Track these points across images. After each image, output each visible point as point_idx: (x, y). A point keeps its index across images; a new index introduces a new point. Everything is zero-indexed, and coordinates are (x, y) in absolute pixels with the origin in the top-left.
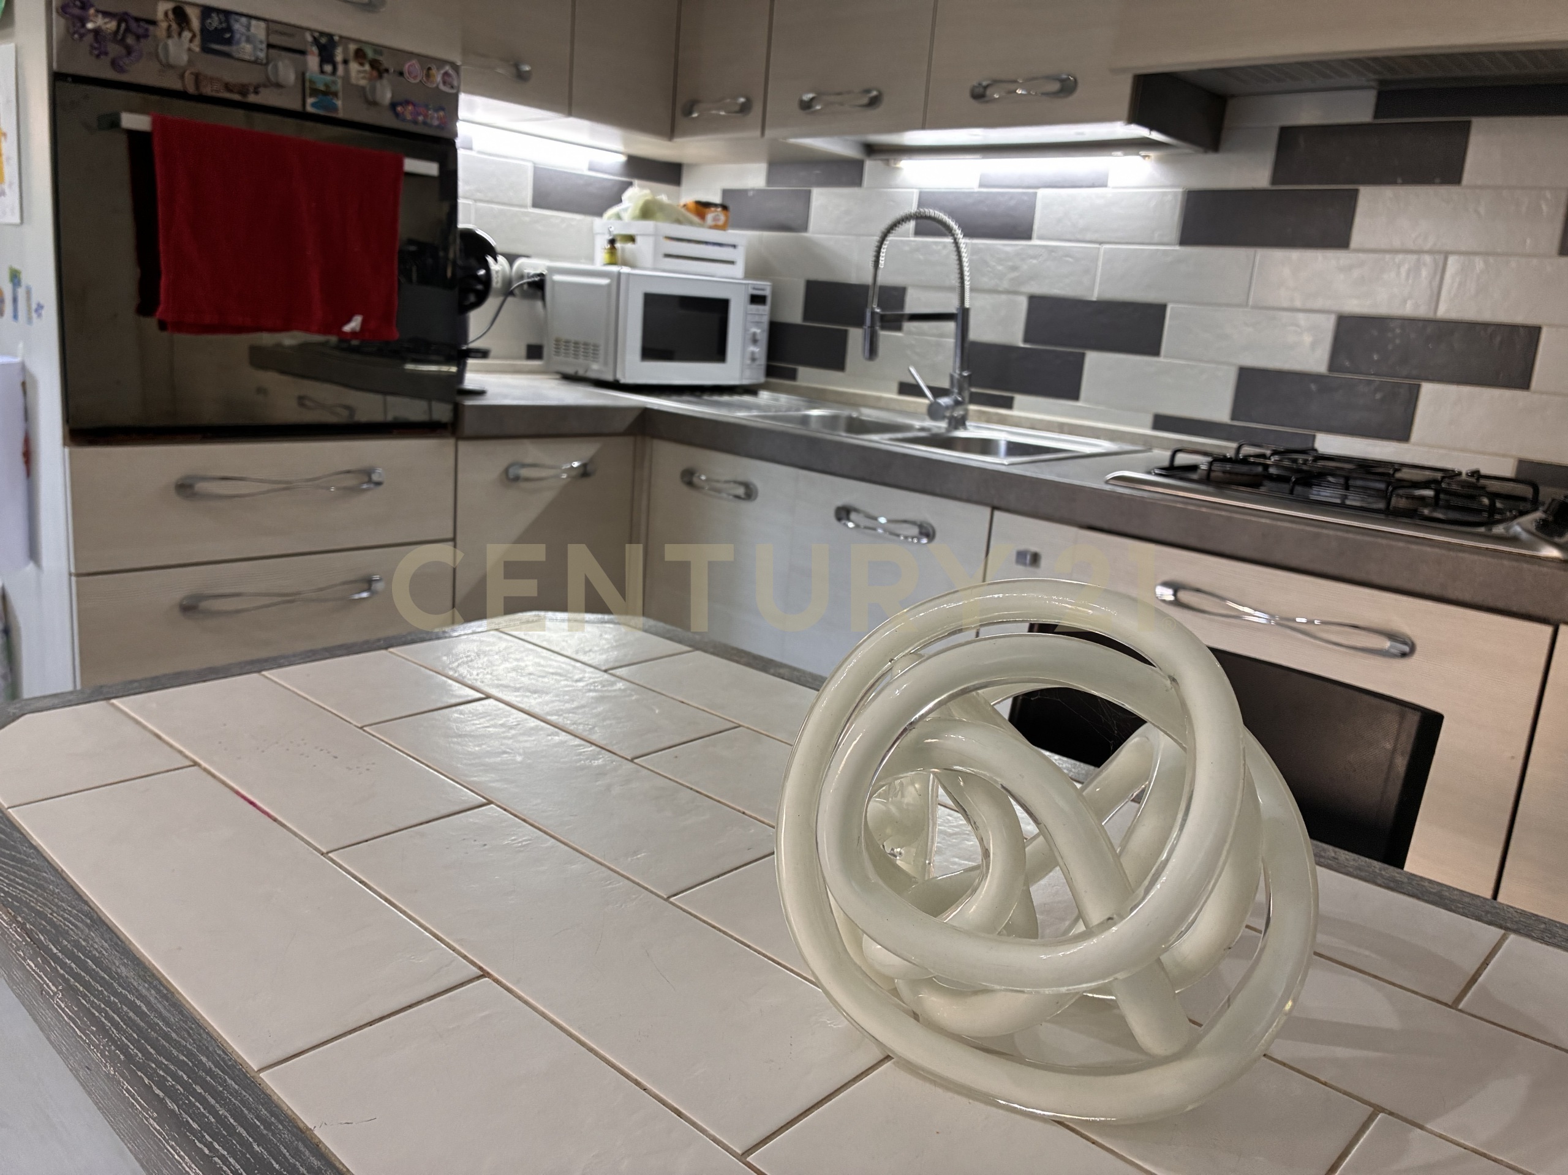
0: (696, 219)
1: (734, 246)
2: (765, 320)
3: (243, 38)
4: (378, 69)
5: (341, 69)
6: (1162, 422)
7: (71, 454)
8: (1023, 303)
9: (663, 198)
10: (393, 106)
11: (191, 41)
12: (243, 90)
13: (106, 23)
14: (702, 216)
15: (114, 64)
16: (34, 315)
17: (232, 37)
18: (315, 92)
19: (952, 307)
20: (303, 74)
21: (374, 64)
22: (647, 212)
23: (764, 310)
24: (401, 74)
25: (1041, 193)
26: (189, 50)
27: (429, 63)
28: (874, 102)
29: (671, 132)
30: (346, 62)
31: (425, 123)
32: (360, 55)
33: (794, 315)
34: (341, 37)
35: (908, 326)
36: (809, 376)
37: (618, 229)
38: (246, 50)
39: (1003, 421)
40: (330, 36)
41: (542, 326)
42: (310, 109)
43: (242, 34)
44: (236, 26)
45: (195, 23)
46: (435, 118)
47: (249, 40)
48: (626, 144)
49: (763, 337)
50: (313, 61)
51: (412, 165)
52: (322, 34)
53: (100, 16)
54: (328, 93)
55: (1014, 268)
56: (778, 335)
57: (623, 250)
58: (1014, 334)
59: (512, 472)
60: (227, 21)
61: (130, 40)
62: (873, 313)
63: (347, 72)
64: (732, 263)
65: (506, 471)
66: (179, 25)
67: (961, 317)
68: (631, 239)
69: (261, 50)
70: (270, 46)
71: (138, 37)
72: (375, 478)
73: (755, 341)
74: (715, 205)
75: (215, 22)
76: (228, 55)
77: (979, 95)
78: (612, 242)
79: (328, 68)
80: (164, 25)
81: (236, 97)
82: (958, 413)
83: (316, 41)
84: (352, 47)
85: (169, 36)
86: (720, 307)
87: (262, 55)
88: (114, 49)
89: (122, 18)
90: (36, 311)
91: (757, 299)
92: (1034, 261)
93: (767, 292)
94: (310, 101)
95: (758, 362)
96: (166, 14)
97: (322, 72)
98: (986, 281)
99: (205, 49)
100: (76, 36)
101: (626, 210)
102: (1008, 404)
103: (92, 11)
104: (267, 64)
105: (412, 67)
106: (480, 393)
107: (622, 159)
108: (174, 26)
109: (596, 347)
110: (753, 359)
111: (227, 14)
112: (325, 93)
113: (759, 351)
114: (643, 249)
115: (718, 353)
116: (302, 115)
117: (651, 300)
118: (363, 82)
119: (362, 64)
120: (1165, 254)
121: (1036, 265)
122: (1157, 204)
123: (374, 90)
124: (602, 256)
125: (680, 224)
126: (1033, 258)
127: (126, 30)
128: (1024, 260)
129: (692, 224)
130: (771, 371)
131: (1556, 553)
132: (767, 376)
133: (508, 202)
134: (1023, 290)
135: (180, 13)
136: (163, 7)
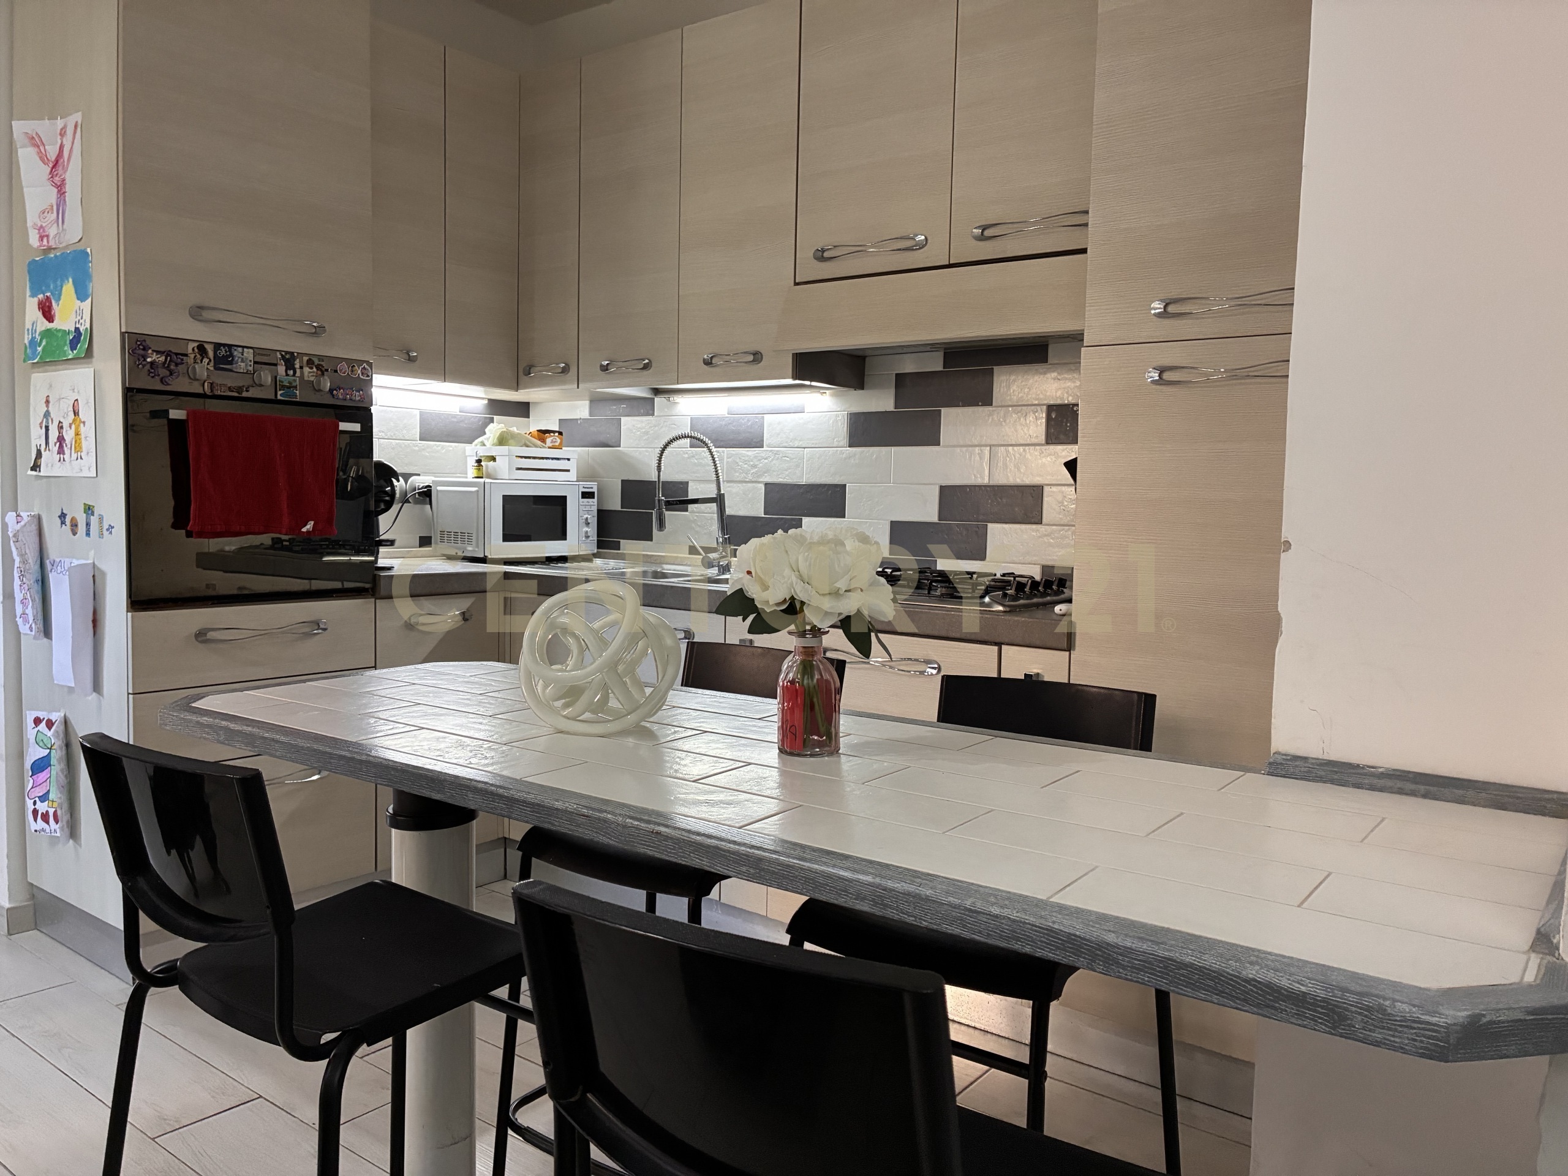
0: (539, 443)
1: (569, 459)
2: (595, 509)
3: (240, 360)
4: (321, 370)
5: (298, 373)
7: (132, 617)
8: (762, 487)
9: (514, 429)
10: (331, 391)
11: (208, 364)
12: (239, 390)
13: (157, 358)
14: (543, 441)
15: (162, 381)
16: (106, 533)
17: (233, 360)
18: (283, 387)
19: (713, 494)
20: (276, 377)
21: (318, 367)
22: (502, 441)
23: (593, 502)
24: (336, 371)
25: (768, 418)
26: (207, 368)
27: (352, 363)
28: (646, 367)
29: (517, 387)
30: (301, 368)
31: (351, 399)
32: (310, 363)
33: (614, 503)
34: (298, 353)
35: (691, 507)
36: (628, 546)
37: (482, 452)
38: (241, 366)
40: (292, 353)
41: (430, 523)
42: (279, 397)
43: (239, 357)
44: (235, 353)
45: (211, 354)
46: (357, 396)
47: (242, 361)
48: (486, 393)
49: (594, 522)
50: (281, 369)
51: (344, 426)
52: (287, 353)
53: (155, 354)
54: (291, 387)
55: (754, 466)
56: (603, 516)
57: (487, 466)
58: (757, 509)
59: (413, 621)
60: (230, 351)
61: (172, 367)
62: (659, 500)
63: (302, 374)
64: (568, 471)
66: (201, 355)
67: (719, 500)
68: (493, 459)
69: (250, 366)
70: (255, 363)
71: (177, 365)
72: (322, 626)
73: (587, 524)
74: (554, 432)
75: (223, 352)
76: (231, 370)
77: (708, 363)
78: (479, 461)
79: (291, 372)
80: (192, 356)
81: (235, 394)
82: (723, 563)
83: (283, 357)
84: (305, 359)
85: (195, 362)
86: (561, 501)
87: (251, 369)
88: (163, 372)
89: (168, 354)
90: (108, 530)
91: (587, 495)
92: (766, 461)
93: (595, 490)
94: (279, 393)
95: (591, 538)
96: (193, 349)
97: (287, 375)
98: (737, 476)
99: (216, 368)
100: (140, 366)
101: (488, 439)
103: (150, 351)
104: (254, 374)
105: (343, 366)
106: (389, 569)
107: (486, 402)
108: (198, 356)
109: (470, 535)
110: (587, 537)
111: (230, 346)
112: (289, 388)
113: (592, 530)
114: (502, 467)
115: (561, 534)
116: (274, 402)
117: (507, 499)
118: (312, 379)
119: (312, 368)
120: (842, 453)
121: (767, 463)
122: (833, 422)
123: (319, 382)
124: (472, 472)
125: (527, 446)
126: (765, 459)
127: (170, 361)
128: (760, 460)
129: (536, 446)
130: (601, 545)
131: (1001, 608)
132: (598, 548)
133: (402, 438)
134: (761, 480)
135: (201, 349)
136: (191, 345)
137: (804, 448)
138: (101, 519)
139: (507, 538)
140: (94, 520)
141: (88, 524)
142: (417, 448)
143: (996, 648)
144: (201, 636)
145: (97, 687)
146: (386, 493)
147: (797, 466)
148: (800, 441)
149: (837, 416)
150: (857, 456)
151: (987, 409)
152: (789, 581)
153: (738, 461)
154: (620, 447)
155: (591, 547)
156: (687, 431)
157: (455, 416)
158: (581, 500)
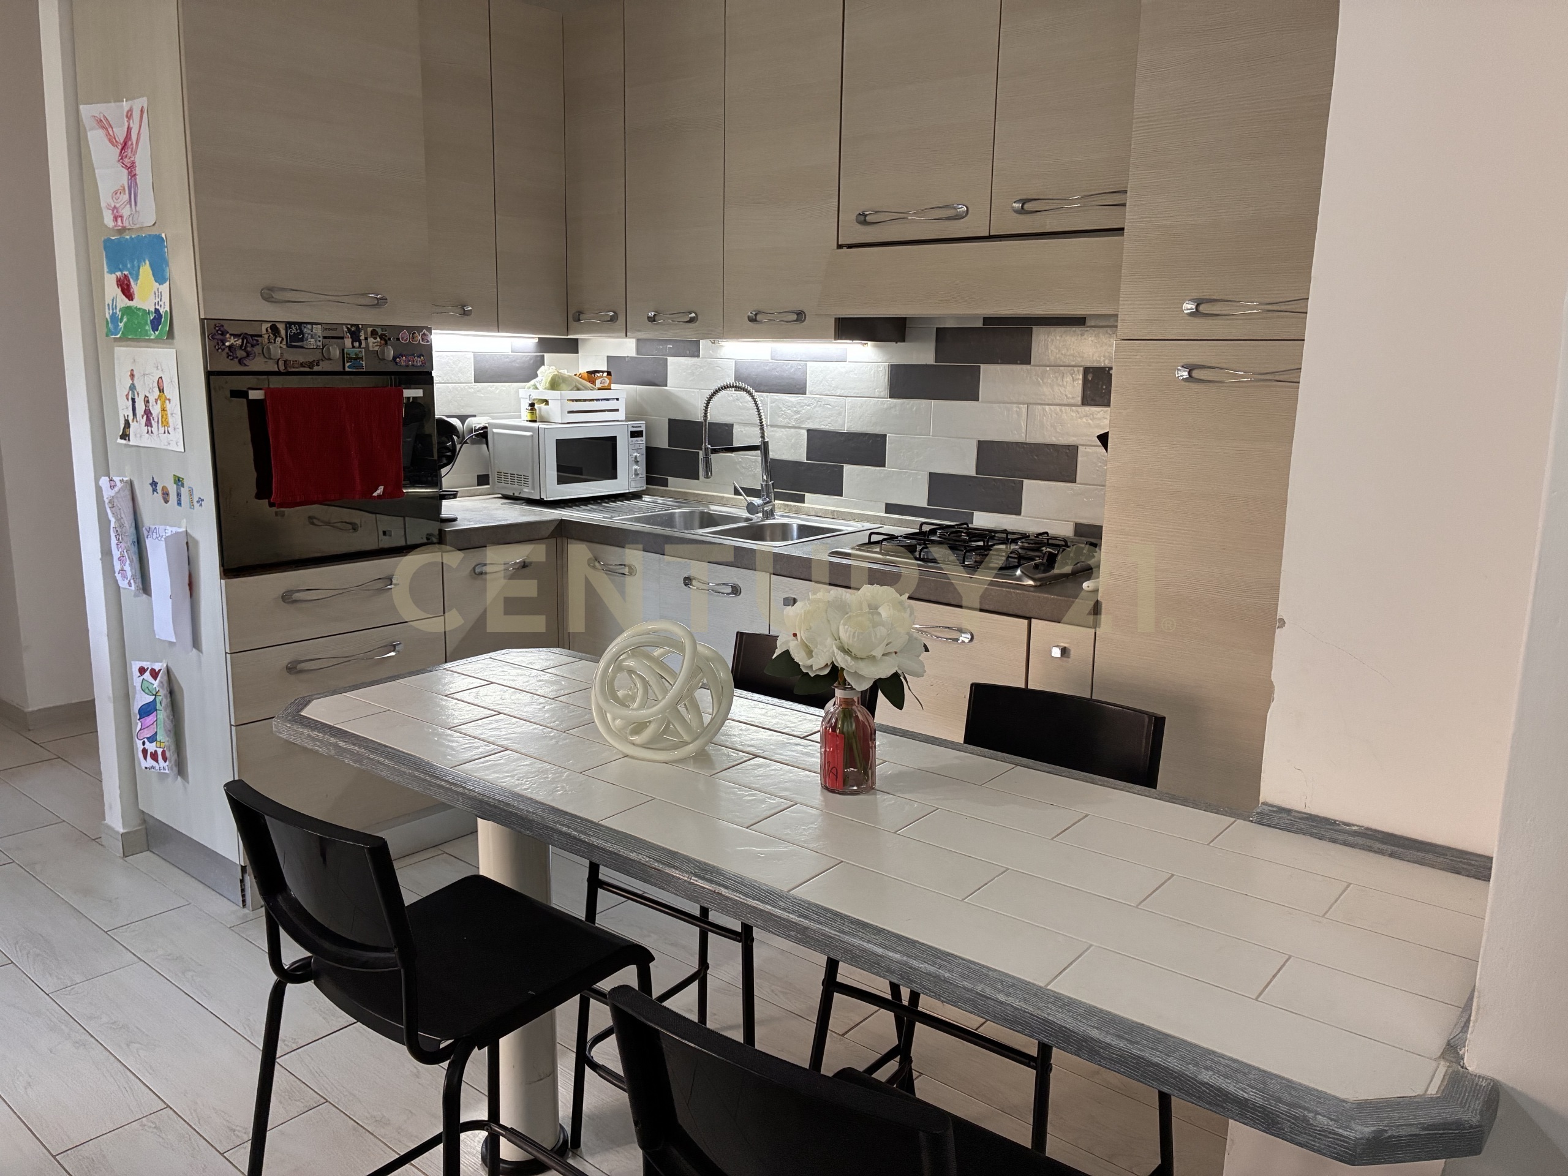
0: (589, 385)
1: (618, 399)
2: (643, 447)
3: (310, 336)
4: (385, 340)
5: (363, 345)
6: (890, 508)
7: (225, 583)
8: (805, 433)
9: (565, 368)
10: (394, 358)
11: (281, 343)
12: (311, 364)
13: (235, 341)
14: (593, 382)
15: (240, 362)
16: (196, 505)
17: (303, 336)
18: (350, 359)
19: (757, 441)
20: (343, 350)
22: (554, 385)
23: (642, 440)
24: (398, 339)
25: (808, 365)
26: (280, 347)
27: (412, 330)
28: (692, 320)
29: (566, 329)
30: (366, 339)
31: (413, 365)
32: (374, 333)
33: (662, 441)
34: (362, 325)
35: (735, 453)
36: (676, 484)
37: (536, 395)
38: (311, 342)
39: (798, 511)
40: (357, 326)
41: (487, 462)
42: (347, 369)
43: (308, 334)
44: (305, 330)
45: (283, 332)
46: (418, 362)
47: (312, 338)
49: (642, 459)
50: (348, 342)
51: (408, 393)
52: (352, 325)
53: (232, 337)
54: (358, 358)
55: (797, 412)
56: (652, 456)
57: (540, 409)
58: (800, 454)
59: (477, 570)
60: (300, 329)
61: (249, 348)
62: (706, 449)
63: (367, 344)
64: (617, 410)
65: (474, 569)
66: (274, 335)
67: (764, 447)
68: (546, 402)
69: (320, 341)
70: (324, 338)
71: (253, 346)
72: (394, 581)
73: (637, 462)
74: (603, 372)
75: (294, 330)
76: (302, 347)
77: (753, 320)
78: (532, 405)
79: (356, 344)
80: (266, 336)
81: (307, 369)
82: (768, 508)
83: (349, 330)
84: (369, 329)
85: (269, 342)
86: (612, 442)
87: (320, 344)
88: (241, 354)
89: (243, 336)
90: (198, 502)
91: (635, 434)
92: (809, 408)
93: (643, 429)
94: (347, 365)
95: (640, 476)
96: (267, 330)
97: (353, 347)
98: (781, 421)
100: (220, 350)
101: (540, 382)
102: (801, 500)
103: (228, 336)
104: (323, 349)
105: (405, 336)
106: (453, 520)
107: (534, 344)
108: (272, 336)
109: (526, 477)
110: (637, 475)
111: (300, 324)
112: (355, 359)
113: (641, 468)
114: (555, 410)
115: (611, 472)
116: (344, 373)
117: (559, 443)
118: (376, 348)
119: (375, 338)
120: (883, 403)
121: (810, 410)
122: (874, 373)
123: (383, 353)
124: (526, 415)
125: (578, 389)
126: (808, 406)
127: (247, 342)
128: (802, 406)
129: (586, 388)
130: (649, 481)
131: (1031, 583)
132: (647, 484)
133: (459, 382)
134: (804, 426)
135: (274, 329)
136: (265, 326)
137: (846, 397)
138: (191, 491)
139: (561, 481)
140: (184, 491)
141: (179, 495)
142: (472, 390)
143: (1026, 622)
144: (288, 598)
145: (196, 643)
146: (448, 449)
147: (839, 414)
148: (843, 389)
149: (878, 367)
150: (897, 408)
151: (1025, 367)
152: (831, 651)
153: (781, 406)
154: (666, 386)
155: (639, 485)
156: (731, 380)
157: (507, 356)
158: (630, 439)
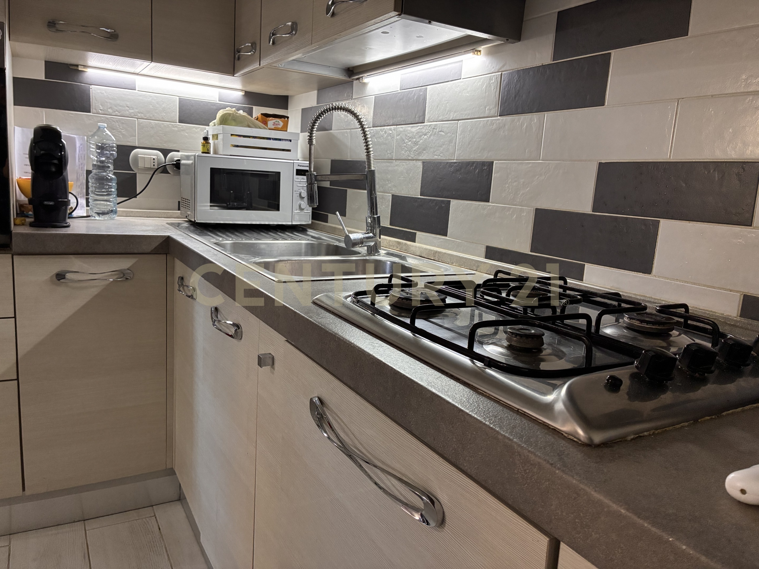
1: (290, 141)
6: (490, 253)
8: (421, 165)
9: (241, 112)
22: (224, 121)
28: (293, 31)
29: (233, 71)
37: (211, 131)
39: (406, 250)
55: (416, 143)
57: (214, 144)
58: (413, 189)
64: (289, 150)
65: (57, 275)
68: (217, 137)
73: (302, 198)
78: (205, 139)
82: (370, 243)
86: (274, 177)
91: (300, 172)
92: (426, 137)
93: (306, 168)
95: (305, 211)
101: (217, 120)
102: (412, 238)
107: (242, 93)
109: (189, 201)
110: (302, 209)
114: (220, 143)
117: (215, 172)
120: (492, 123)
121: (426, 139)
122: (486, 87)
126: (425, 135)
128: (420, 136)
137: (458, 120)
139: (215, 205)
142: (176, 129)
147: (450, 141)
148: (455, 112)
149: (491, 79)
150: (507, 127)
151: (681, 43)
153: (404, 138)
154: (331, 130)
155: (304, 220)
158: (296, 177)
